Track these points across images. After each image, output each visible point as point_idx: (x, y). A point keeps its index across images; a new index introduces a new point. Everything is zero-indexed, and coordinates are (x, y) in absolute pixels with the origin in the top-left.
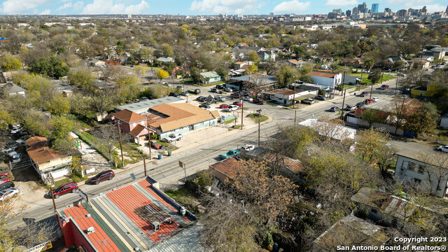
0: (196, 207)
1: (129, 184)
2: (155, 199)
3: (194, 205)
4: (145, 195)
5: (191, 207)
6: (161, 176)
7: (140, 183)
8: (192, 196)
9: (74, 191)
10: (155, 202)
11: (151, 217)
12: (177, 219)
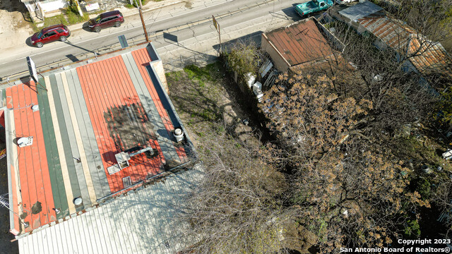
0: (222, 109)
1: (116, 54)
2: (147, 94)
3: (219, 104)
4: (135, 82)
5: (214, 106)
6: (190, 32)
7: (134, 54)
8: (222, 84)
9: (63, 39)
10: (144, 101)
11: (126, 132)
12: (166, 148)
